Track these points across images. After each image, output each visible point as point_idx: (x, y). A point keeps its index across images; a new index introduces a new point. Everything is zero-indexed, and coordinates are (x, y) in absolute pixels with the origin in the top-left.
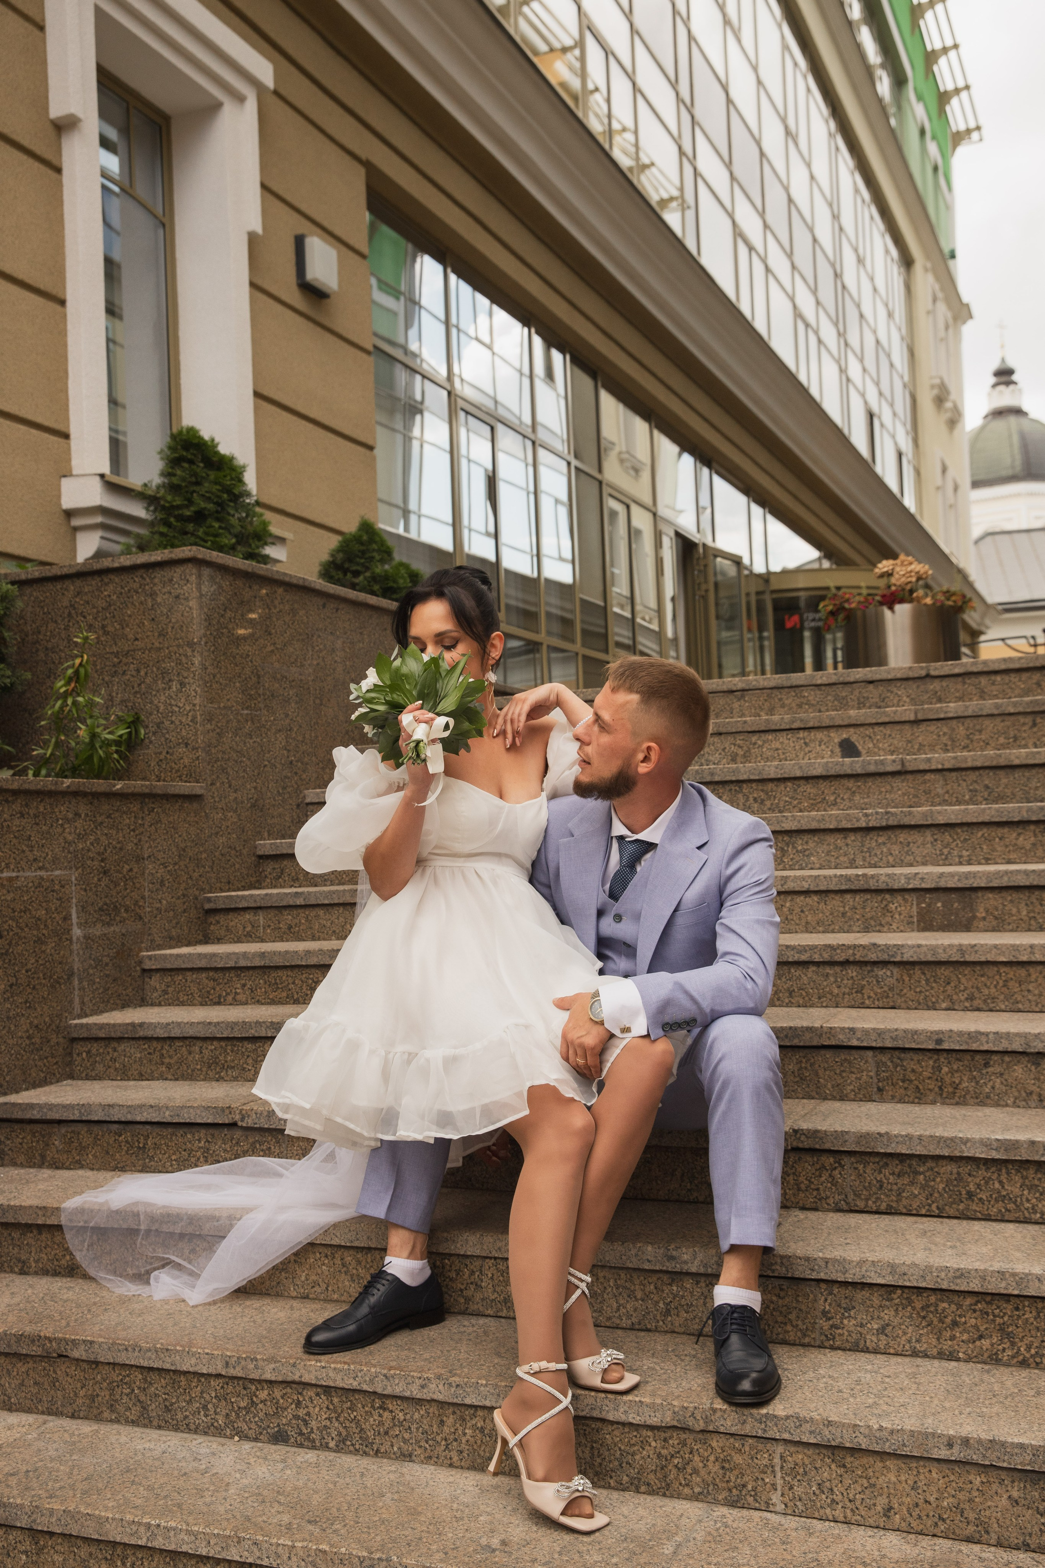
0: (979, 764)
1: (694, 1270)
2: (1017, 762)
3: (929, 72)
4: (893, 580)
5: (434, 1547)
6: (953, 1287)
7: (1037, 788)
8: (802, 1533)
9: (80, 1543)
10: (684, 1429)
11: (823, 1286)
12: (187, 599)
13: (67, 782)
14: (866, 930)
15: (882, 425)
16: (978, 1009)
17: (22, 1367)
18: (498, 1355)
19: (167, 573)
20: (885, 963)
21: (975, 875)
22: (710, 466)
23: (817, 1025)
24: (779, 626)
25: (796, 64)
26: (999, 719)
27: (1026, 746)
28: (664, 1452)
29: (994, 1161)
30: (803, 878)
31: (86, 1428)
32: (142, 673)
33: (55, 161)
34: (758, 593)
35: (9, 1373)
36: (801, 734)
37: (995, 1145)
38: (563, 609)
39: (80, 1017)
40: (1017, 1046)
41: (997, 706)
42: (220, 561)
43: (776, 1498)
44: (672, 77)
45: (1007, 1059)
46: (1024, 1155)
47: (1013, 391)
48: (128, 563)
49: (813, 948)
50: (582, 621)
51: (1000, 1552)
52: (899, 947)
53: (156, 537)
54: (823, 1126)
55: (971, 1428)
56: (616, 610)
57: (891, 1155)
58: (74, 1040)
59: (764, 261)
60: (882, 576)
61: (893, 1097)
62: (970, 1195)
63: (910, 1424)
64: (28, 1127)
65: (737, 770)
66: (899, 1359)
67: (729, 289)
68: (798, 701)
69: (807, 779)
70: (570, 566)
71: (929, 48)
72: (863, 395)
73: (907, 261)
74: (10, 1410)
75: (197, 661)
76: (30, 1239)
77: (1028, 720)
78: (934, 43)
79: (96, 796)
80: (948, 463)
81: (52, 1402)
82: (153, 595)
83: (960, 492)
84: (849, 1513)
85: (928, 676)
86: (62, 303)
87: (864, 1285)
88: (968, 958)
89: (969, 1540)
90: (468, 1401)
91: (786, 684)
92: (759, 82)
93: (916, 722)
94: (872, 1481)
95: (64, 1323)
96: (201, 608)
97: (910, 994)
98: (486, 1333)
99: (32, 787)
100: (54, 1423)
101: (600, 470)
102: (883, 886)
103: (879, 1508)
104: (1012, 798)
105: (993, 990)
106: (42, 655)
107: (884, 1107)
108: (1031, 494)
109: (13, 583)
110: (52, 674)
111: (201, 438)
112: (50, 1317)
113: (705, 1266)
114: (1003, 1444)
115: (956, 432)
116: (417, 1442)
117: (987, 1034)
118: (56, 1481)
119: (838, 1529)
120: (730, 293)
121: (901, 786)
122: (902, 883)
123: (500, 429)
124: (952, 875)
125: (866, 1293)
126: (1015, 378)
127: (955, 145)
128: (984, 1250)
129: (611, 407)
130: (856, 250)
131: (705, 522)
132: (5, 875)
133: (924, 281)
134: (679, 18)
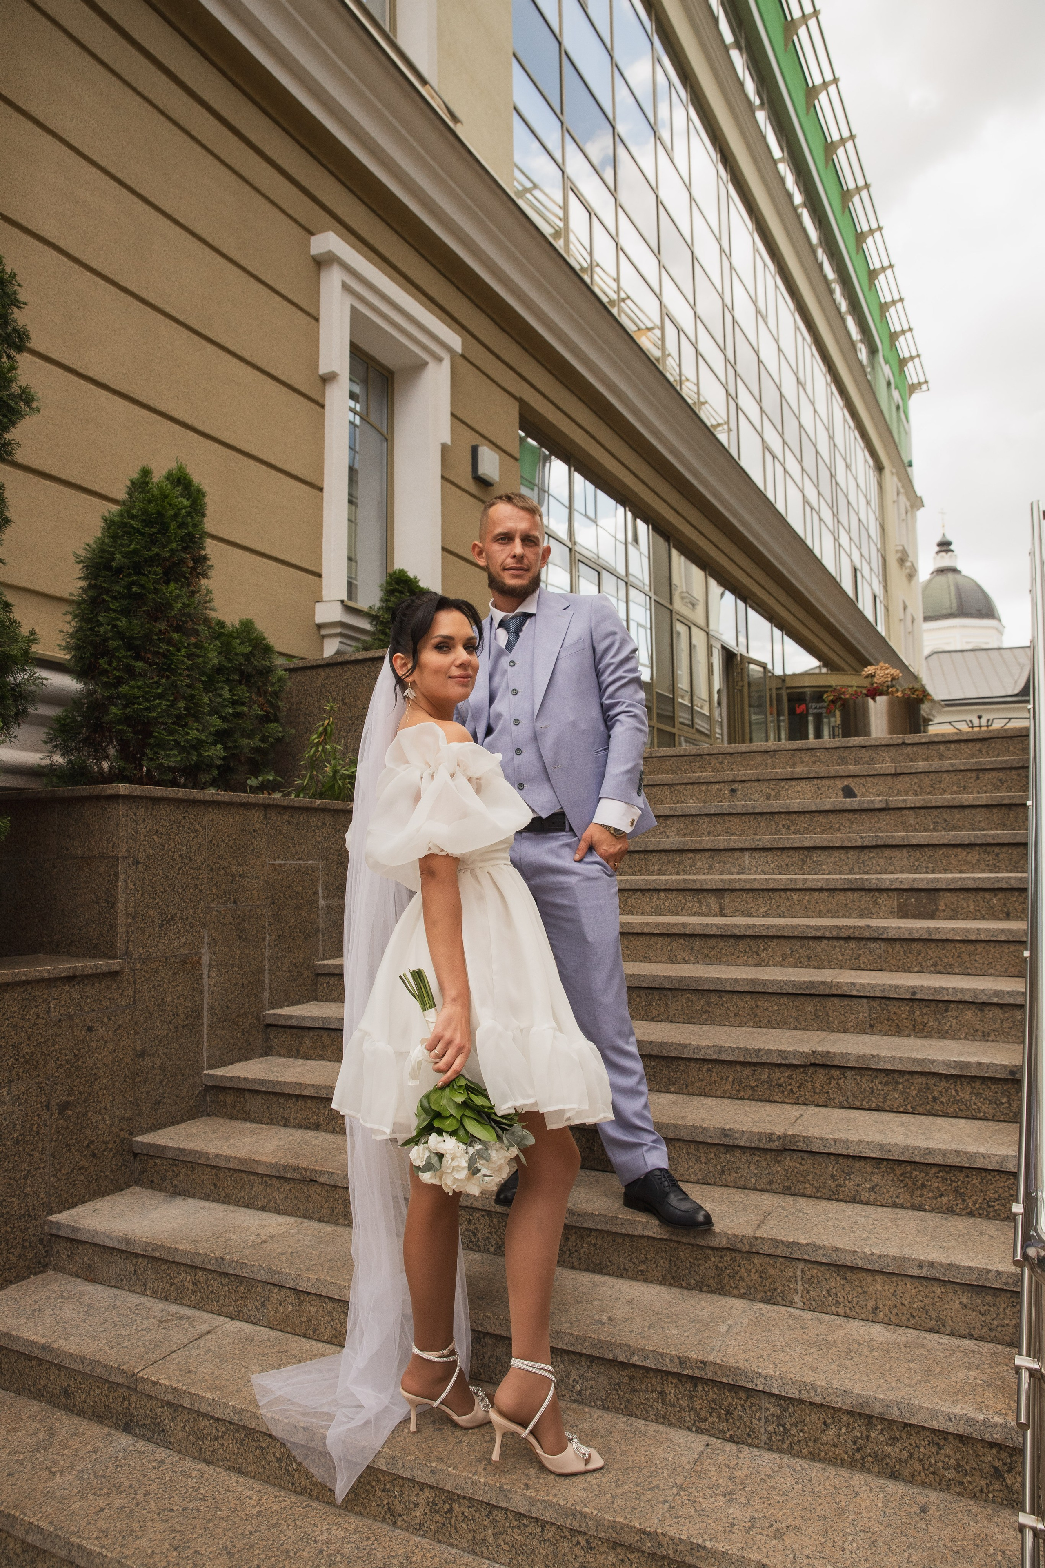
0: (940, 804)
1: (742, 1144)
2: (966, 803)
3: (893, 346)
4: (875, 680)
5: (563, 1319)
6: (923, 1161)
8: (816, 1322)
10: (735, 1250)
11: (832, 1157)
13: (318, 802)
14: (862, 916)
15: (863, 576)
16: (940, 973)
17: (286, 1186)
18: (606, 1196)
20: (875, 939)
21: (938, 880)
22: (744, 601)
23: (829, 980)
24: (792, 712)
25: (804, 339)
26: (953, 774)
27: (972, 793)
28: (720, 1265)
29: (952, 1075)
30: (818, 880)
31: (329, 1228)
33: (321, 401)
34: (777, 689)
35: (278, 1189)
36: (815, 781)
37: (953, 1065)
39: (322, 959)
40: (968, 998)
41: (952, 765)
43: (797, 1298)
44: (722, 347)
45: (961, 1006)
46: (973, 1072)
47: (951, 556)
48: (360, 657)
49: (825, 927)
50: (658, 708)
51: (953, 1339)
52: (885, 928)
53: (375, 641)
54: (832, 1049)
55: (935, 1255)
56: (680, 700)
57: (880, 1070)
58: (318, 975)
59: (783, 465)
60: (867, 677)
61: (880, 1031)
62: (935, 1099)
63: (893, 1252)
64: (289, 1031)
65: (772, 805)
66: (884, 1209)
67: (760, 483)
68: (813, 759)
69: (820, 812)
71: (893, 330)
72: (850, 556)
73: (879, 468)
74: (279, 1213)
76: (290, 1103)
77: (974, 775)
78: (896, 327)
79: (337, 811)
80: (907, 603)
81: (306, 1210)
83: (916, 624)
84: (848, 1310)
85: (903, 743)
86: (321, 489)
87: (860, 1158)
88: (934, 937)
89: (931, 1331)
90: (585, 1225)
91: (805, 747)
92: (780, 350)
93: (896, 775)
94: (865, 1289)
97: (893, 961)
99: (296, 804)
100: (307, 1223)
101: (671, 603)
102: (874, 886)
103: (869, 1308)
104: (963, 828)
105: (951, 959)
106: (302, 718)
107: (874, 1038)
108: (964, 627)
109: (285, 670)
110: (309, 731)
111: (408, 577)
112: (305, 1155)
113: (750, 1141)
115: (913, 583)
117: (947, 989)
118: (311, 1260)
119: (840, 1321)
120: (761, 485)
121: (886, 818)
122: (887, 885)
123: (604, 574)
124: (922, 880)
125: (862, 1163)
126: (952, 547)
127: (911, 393)
128: (945, 1136)
129: (678, 561)
130: (845, 460)
131: (742, 639)
132: (277, 862)
133: (891, 481)
134: (727, 308)
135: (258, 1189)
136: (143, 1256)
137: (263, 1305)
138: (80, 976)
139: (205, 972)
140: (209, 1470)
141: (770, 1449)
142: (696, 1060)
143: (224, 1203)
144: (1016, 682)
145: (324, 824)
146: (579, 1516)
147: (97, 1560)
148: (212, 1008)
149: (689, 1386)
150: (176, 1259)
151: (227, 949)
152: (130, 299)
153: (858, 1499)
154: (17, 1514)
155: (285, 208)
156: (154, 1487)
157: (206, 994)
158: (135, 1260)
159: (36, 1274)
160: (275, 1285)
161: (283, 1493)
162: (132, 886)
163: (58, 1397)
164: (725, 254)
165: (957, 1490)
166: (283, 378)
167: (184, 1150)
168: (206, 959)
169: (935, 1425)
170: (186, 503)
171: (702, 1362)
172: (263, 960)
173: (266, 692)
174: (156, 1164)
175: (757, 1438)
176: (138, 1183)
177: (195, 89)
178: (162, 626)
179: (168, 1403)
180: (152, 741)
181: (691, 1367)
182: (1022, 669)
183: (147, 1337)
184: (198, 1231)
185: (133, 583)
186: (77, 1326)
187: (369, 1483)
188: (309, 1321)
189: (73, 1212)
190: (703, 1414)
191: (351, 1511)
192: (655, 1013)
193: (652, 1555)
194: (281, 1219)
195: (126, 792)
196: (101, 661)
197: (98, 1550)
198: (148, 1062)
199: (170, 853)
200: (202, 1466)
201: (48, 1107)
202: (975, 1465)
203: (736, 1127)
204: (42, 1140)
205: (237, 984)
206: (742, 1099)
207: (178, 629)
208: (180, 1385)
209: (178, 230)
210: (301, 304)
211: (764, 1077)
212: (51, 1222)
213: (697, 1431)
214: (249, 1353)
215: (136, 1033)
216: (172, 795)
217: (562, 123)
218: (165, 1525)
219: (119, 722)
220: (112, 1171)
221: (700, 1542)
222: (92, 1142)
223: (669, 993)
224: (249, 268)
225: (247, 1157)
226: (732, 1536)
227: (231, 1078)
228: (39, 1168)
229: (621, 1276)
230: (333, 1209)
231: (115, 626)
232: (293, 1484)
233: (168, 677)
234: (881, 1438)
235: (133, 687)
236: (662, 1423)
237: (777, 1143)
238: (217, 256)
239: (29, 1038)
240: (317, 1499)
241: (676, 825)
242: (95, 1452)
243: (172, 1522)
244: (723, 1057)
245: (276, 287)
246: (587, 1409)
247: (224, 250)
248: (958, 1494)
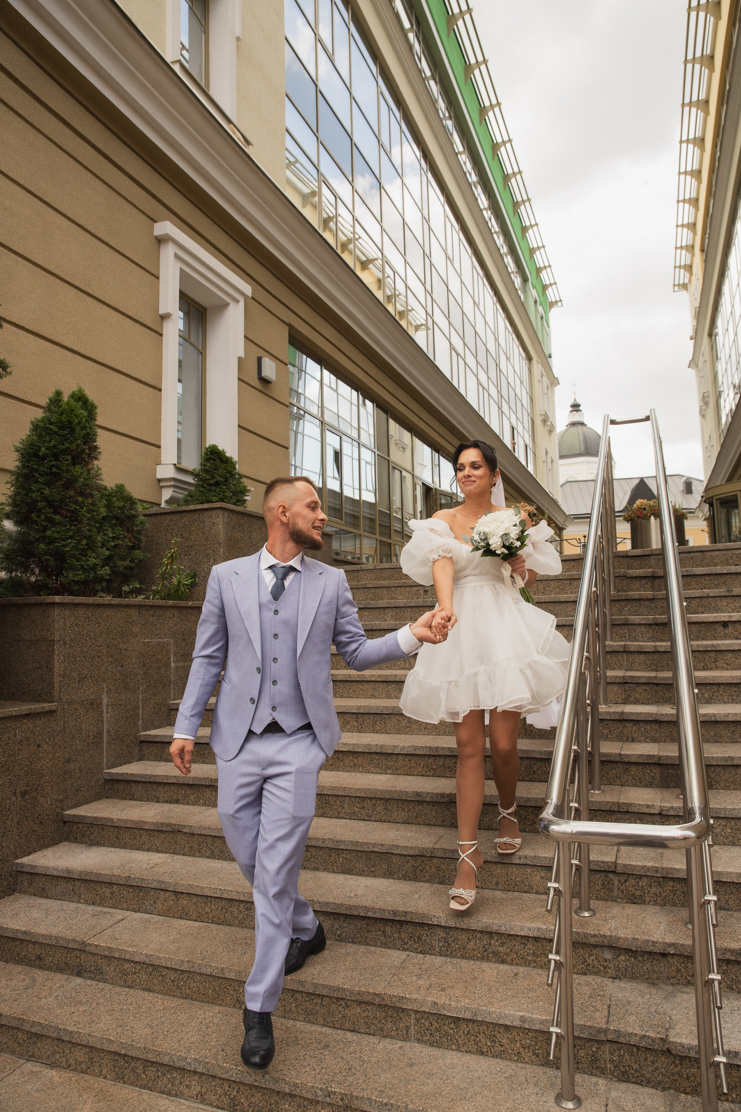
0: (547, 601)
2: (562, 600)
3: (538, 276)
6: (525, 805)
7: (570, 611)
9: (193, 896)
12: (218, 524)
13: (171, 602)
15: (518, 432)
17: (163, 836)
19: (209, 513)
22: (438, 451)
26: (556, 581)
27: (567, 593)
28: (415, 865)
29: (544, 759)
31: (190, 859)
32: (198, 555)
33: (160, 332)
35: (158, 838)
37: (544, 753)
38: (370, 514)
39: (173, 700)
42: (232, 508)
44: (423, 282)
47: (580, 414)
50: (379, 520)
53: (198, 492)
56: (394, 514)
58: (171, 710)
59: (464, 360)
62: (534, 772)
64: (155, 745)
70: (373, 495)
71: (538, 266)
72: (509, 419)
73: (529, 359)
74: (158, 852)
75: (221, 550)
76: (160, 788)
77: (568, 582)
78: (540, 264)
79: (181, 608)
80: (548, 449)
81: (175, 849)
82: (203, 522)
83: (554, 463)
86: (160, 390)
89: (526, 892)
90: (341, 847)
92: (462, 282)
95: (179, 819)
96: (224, 528)
98: (346, 824)
99: (153, 604)
100: (176, 857)
101: (389, 456)
106: (155, 546)
108: (588, 462)
110: (161, 556)
111: (218, 450)
113: (432, 798)
114: (539, 857)
115: (552, 436)
116: (321, 863)
118: (182, 875)
120: (449, 377)
123: (344, 438)
126: (580, 408)
127: (551, 307)
128: (537, 791)
129: (394, 426)
130: (506, 354)
131: (436, 479)
132: (146, 640)
133: (537, 367)
134: (426, 256)
135: (145, 838)
136: (78, 879)
137: (155, 902)
138: (33, 714)
139: (105, 710)
140: (131, 991)
141: (441, 955)
142: (402, 754)
143: (123, 848)
144: (621, 502)
145: (174, 616)
146: (341, 990)
147: (76, 1036)
148: (109, 732)
149: (398, 926)
150: (100, 880)
151: (117, 695)
152: (39, 270)
153: (484, 973)
154: (25, 1018)
155: (137, 205)
156: (101, 1000)
157: (105, 723)
158: (73, 883)
159: (8, 895)
160: (162, 890)
161: (176, 999)
162: (62, 658)
163: (34, 961)
164: (426, 220)
165: (533, 965)
166: (136, 318)
167: (97, 817)
168: (105, 701)
169: (523, 933)
170: (85, 413)
171: (405, 912)
172: (138, 701)
173: (133, 531)
174: (79, 827)
175: (434, 950)
176: (67, 839)
177: (81, 131)
178: (72, 493)
179: (105, 956)
180: (66, 565)
181: (399, 916)
182: (625, 493)
183: (87, 923)
184: (111, 863)
185: (53, 466)
186: (42, 921)
187: (225, 988)
188: (183, 909)
189: (30, 857)
190: (406, 940)
191: (216, 1004)
192: (378, 728)
193: (379, 1005)
194: (160, 855)
195: (59, 601)
196: (33, 515)
197: (76, 1030)
198: (72, 766)
199: (84, 637)
200: (127, 989)
201: (15, 794)
202: (542, 952)
203: (424, 790)
204: (12, 814)
205: (123, 716)
206: (429, 776)
207: (82, 494)
208: (112, 946)
209: (70, 223)
210: (147, 269)
211: (441, 763)
212: (18, 863)
213: (403, 950)
214: (149, 928)
215: (65, 748)
216: (86, 602)
217: (318, 138)
218: (111, 1017)
219: (46, 554)
220: (51, 832)
221: (403, 995)
222: (40, 815)
223: (387, 716)
224: (114, 246)
225: (138, 819)
226: (420, 992)
227: (122, 774)
228: (10, 831)
229: (361, 875)
230: (192, 848)
231: (42, 493)
232: (181, 993)
233: (75, 525)
234: (497, 943)
235: (54, 532)
236: (384, 948)
237: (446, 799)
238: (94, 239)
239: (4, 752)
240: (196, 1000)
241: (391, 613)
242: (63, 987)
243: (115, 1015)
244: (417, 752)
245: (132, 257)
246: (343, 944)
247: (99, 235)
248: (534, 967)
